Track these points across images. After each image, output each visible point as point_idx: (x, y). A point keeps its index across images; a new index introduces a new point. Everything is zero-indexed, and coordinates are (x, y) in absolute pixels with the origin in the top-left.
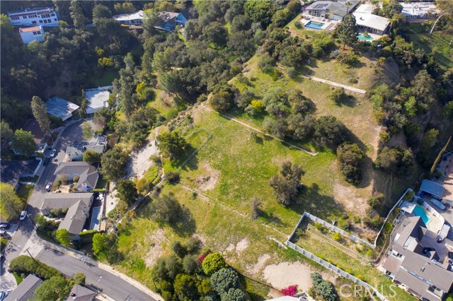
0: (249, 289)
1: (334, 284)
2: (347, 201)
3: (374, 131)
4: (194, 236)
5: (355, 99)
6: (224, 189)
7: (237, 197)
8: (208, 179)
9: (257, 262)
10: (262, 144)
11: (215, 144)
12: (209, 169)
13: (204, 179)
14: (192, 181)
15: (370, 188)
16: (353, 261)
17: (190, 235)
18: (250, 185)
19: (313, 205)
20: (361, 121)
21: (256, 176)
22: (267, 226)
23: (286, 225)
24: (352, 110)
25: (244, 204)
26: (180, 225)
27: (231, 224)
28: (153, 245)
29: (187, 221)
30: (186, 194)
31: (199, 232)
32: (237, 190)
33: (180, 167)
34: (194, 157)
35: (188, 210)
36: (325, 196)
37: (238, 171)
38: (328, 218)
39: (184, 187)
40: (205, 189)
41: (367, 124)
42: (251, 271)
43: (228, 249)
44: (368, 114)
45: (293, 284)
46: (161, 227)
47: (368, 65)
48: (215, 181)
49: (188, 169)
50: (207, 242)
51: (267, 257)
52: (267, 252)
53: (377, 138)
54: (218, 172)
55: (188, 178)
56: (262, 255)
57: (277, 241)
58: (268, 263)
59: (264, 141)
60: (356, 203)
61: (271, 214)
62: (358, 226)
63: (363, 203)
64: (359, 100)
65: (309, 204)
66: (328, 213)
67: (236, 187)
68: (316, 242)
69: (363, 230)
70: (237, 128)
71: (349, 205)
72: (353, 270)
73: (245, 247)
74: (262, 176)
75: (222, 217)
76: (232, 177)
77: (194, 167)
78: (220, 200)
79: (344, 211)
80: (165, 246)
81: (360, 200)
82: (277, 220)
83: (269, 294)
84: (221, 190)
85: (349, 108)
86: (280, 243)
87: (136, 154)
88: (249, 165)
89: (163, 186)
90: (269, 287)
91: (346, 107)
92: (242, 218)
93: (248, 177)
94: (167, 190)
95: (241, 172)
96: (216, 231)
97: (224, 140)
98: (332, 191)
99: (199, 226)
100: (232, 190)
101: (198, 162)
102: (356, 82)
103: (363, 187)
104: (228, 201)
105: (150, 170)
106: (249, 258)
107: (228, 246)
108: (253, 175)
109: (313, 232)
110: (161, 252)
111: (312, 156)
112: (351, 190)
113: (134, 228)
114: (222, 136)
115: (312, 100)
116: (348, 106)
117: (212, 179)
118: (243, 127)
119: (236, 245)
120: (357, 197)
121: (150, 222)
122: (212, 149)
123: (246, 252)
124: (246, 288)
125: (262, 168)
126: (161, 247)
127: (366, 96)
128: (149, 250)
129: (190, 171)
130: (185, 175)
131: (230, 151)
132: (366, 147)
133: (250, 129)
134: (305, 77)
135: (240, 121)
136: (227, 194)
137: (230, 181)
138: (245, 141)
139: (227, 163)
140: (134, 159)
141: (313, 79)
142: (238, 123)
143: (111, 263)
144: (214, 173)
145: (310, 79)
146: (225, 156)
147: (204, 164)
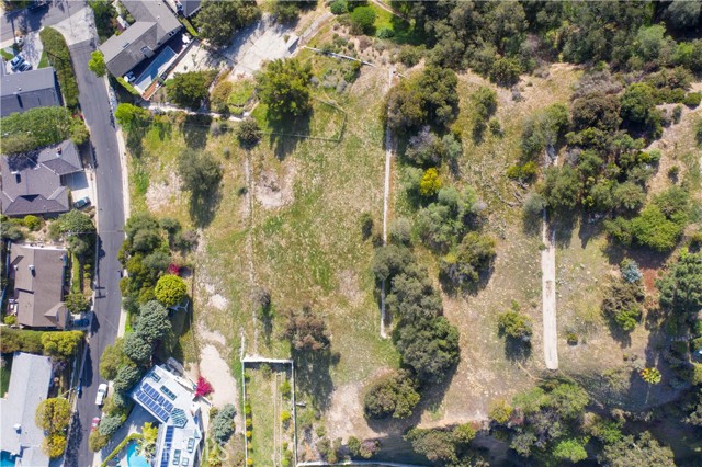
0: (183, 340)
1: (236, 432)
2: (339, 409)
3: (471, 410)
4: (199, 231)
5: (528, 354)
7: (271, 253)
8: (275, 190)
9: (212, 331)
10: (364, 240)
11: (331, 156)
12: (289, 181)
13: (272, 183)
14: (261, 166)
15: (373, 435)
16: (270, 444)
17: (197, 225)
18: (295, 261)
19: (311, 366)
20: (483, 382)
21: (312, 262)
22: (254, 319)
23: (269, 343)
24: (501, 359)
25: (267, 269)
26: (201, 201)
27: (232, 271)
28: (167, 185)
29: (209, 207)
30: (239, 176)
31: (205, 234)
32: (280, 247)
33: (271, 130)
34: (296, 139)
35: (221, 197)
36: (329, 377)
37: (307, 227)
38: (305, 394)
39: (246, 164)
40: (260, 198)
41: (483, 394)
42: (201, 330)
43: (207, 286)
44: (504, 389)
45: (214, 386)
47: (627, 351)
48: (278, 203)
49: (275, 145)
50: (200, 254)
51: (222, 340)
52: (227, 338)
53: (462, 419)
54: (292, 198)
55: (262, 158)
56: (222, 333)
57: (243, 345)
58: (218, 346)
59: (370, 240)
60: (342, 423)
61: (272, 316)
62: (314, 435)
63: (348, 431)
64: (529, 363)
65: (310, 360)
66: (310, 391)
67: (283, 243)
68: (268, 391)
69: (312, 444)
70: (374, 174)
71: (335, 415)
72: (259, 450)
73: (219, 307)
74: (315, 272)
75: (235, 251)
76: (293, 225)
78: (257, 231)
79: (324, 410)
80: (173, 200)
81: (349, 426)
82: (269, 328)
83: (191, 364)
84: (269, 222)
85: (503, 351)
86: (242, 349)
87: (268, 24)
88: (323, 241)
89: (232, 130)
90: (198, 361)
91: (504, 345)
92: (246, 281)
93: (305, 249)
94: (230, 141)
95: (307, 234)
96: (216, 256)
97: (345, 166)
98: (343, 384)
99: (212, 229)
100: (277, 238)
101: (291, 153)
102: (573, 342)
103: (369, 424)
104: (260, 243)
105: (246, 83)
106: (211, 319)
107: (211, 284)
108: (312, 256)
109: (278, 382)
110: (165, 201)
111: (378, 331)
112: (357, 409)
113: (170, 139)
114: (349, 157)
115: (494, 275)
116: (506, 349)
117: (278, 195)
118: (379, 186)
119: (216, 293)
120: (351, 420)
122: (321, 159)
123: (214, 312)
124: (182, 334)
125: (327, 264)
126: (171, 196)
127: (544, 373)
128: (160, 183)
129: (273, 152)
130: (265, 148)
131: (331, 191)
132: (437, 407)
133: (382, 201)
134: (544, 234)
135: (391, 168)
136: (268, 237)
137: (286, 226)
138: (357, 206)
139: (310, 201)
140: (257, 31)
141: (544, 253)
142: (384, 170)
143: (128, 145)
144: (288, 192)
145: (542, 248)
146: (320, 190)
147: (293, 164)
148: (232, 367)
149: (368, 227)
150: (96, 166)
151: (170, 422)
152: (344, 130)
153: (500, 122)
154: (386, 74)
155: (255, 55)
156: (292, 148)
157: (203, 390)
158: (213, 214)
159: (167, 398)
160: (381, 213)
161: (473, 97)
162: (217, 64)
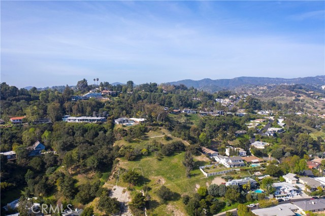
3: (185, 142)
4: (182, 196)
7: (177, 177)
8: (160, 181)
10: (163, 160)
11: (146, 170)
12: (156, 177)
13: (158, 181)
14: (155, 185)
17: (180, 197)
18: (176, 172)
21: (174, 169)
23: (200, 174)
25: (181, 178)
27: (187, 184)
28: (173, 211)
32: (174, 176)
33: (143, 185)
34: (144, 178)
40: (164, 183)
46: (167, 204)
48: (163, 179)
49: (147, 183)
50: (188, 194)
52: (205, 182)
53: (188, 143)
55: (152, 185)
56: (206, 184)
57: (204, 178)
58: (210, 184)
60: (205, 159)
61: (192, 174)
62: (212, 163)
64: (172, 137)
65: (197, 166)
66: (203, 164)
70: (147, 161)
73: (199, 186)
75: (182, 184)
76: (167, 174)
77: (149, 181)
78: (173, 182)
79: (205, 162)
80: (177, 208)
82: (196, 175)
84: (169, 180)
85: (172, 140)
88: (167, 168)
89: (147, 193)
92: (187, 181)
93: (171, 171)
95: (167, 171)
96: (186, 189)
97: (147, 167)
98: (197, 160)
100: (172, 177)
101: (148, 179)
103: (201, 155)
104: (176, 180)
105: (131, 194)
107: (195, 190)
108: (172, 169)
110: (179, 211)
111: (180, 155)
114: (145, 166)
116: (170, 140)
117: (161, 179)
118: (149, 160)
119: (196, 188)
120: (203, 158)
121: (161, 207)
122: (147, 172)
123: (201, 187)
125: (172, 166)
128: (173, 214)
129: (149, 183)
130: (149, 185)
131: (154, 168)
136: (173, 179)
137: (168, 176)
139: (159, 172)
141: (151, 138)
144: (159, 177)
146: (155, 171)
147: (151, 178)
148: (212, 180)
149: (160, 160)
152: (138, 169)
158: (175, 193)
162: (127, 206)
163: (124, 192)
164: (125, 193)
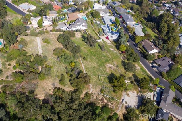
0: (116, 44)
4: (123, 60)
5: (43, 39)
6: (107, 61)
7: (105, 56)
9: (110, 45)
10: (85, 57)
11: (100, 73)
13: (111, 68)
14: (116, 72)
16: (91, 32)
18: (99, 55)
20: (52, 37)
21: (95, 54)
25: (104, 54)
27: (112, 53)
29: (124, 64)
30: (120, 69)
35: (122, 66)
36: (83, 39)
39: (120, 72)
40: (113, 66)
41: (51, 35)
42: (113, 46)
43: (116, 52)
44: (47, 36)
47: (22, 38)
49: (115, 76)
50: (120, 56)
51: (107, 44)
54: (105, 65)
60: (78, 34)
61: (99, 47)
62: (83, 33)
67: (103, 58)
70: (87, 68)
71: (80, 35)
73: (111, 48)
74: (93, 53)
75: (113, 56)
76: (102, 61)
78: (110, 60)
85: (49, 40)
87: (135, 109)
88: (94, 58)
89: (128, 79)
90: (111, 42)
92: (108, 52)
93: (97, 57)
95: (98, 59)
96: (117, 56)
97: (95, 70)
98: (80, 38)
99: (121, 61)
100: (105, 59)
102: (34, 40)
104: (108, 58)
114: (95, 72)
115: (53, 51)
117: (109, 66)
118: (85, 66)
119: (113, 51)
122: (102, 72)
125: (91, 54)
127: (39, 37)
129: (115, 74)
131: (96, 66)
133: (83, 63)
134: (42, 56)
135: (83, 70)
137: (104, 61)
138: (89, 63)
139: (101, 64)
140: (137, 106)
141: (42, 53)
142: (85, 69)
143: (152, 78)
144: (107, 67)
145: (42, 54)
146: (99, 66)
147: (108, 72)
150: (156, 72)
151: (110, 31)
152: (99, 78)
153: (57, 79)
154: (93, 90)
155: (133, 99)
156: (110, 75)
157: (107, 38)
159: (113, 34)
160: (83, 61)
161: (66, 85)
162: (142, 95)
163: (128, 95)
164: (130, 94)
